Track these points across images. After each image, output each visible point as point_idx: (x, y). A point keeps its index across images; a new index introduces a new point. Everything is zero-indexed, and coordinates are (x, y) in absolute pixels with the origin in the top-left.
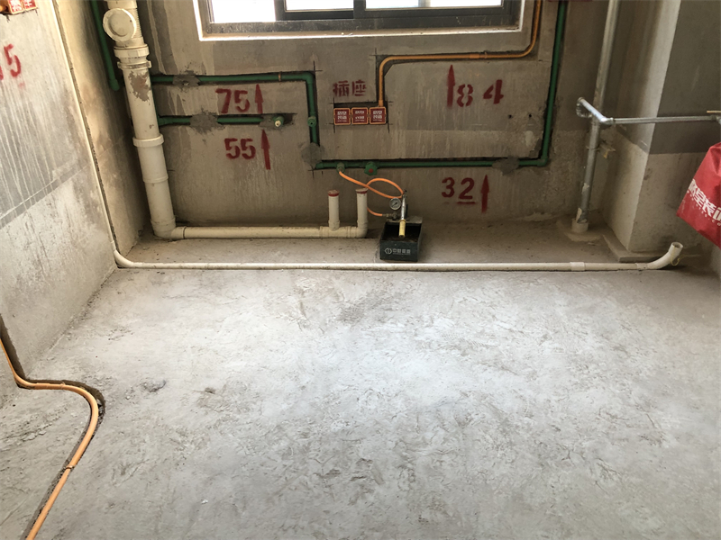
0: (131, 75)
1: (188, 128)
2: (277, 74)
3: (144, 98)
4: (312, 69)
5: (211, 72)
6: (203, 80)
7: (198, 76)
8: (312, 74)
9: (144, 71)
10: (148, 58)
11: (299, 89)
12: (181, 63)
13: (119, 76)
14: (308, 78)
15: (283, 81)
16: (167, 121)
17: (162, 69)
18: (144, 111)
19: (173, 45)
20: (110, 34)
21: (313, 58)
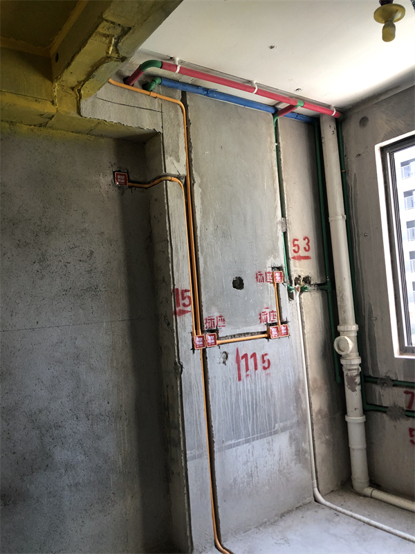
0: (347, 375)
1: (384, 415)
3: (354, 390)
5: (401, 378)
6: (396, 384)
7: (393, 380)
9: (355, 373)
12: (383, 371)
17: (371, 373)
19: (378, 359)
20: (337, 350)
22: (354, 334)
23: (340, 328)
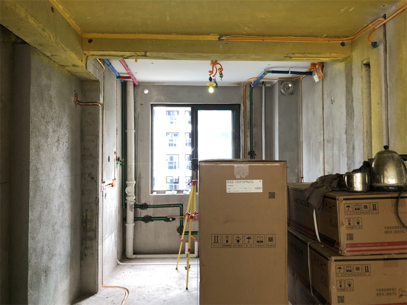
0: (130, 204)
1: (142, 222)
2: (171, 205)
3: (132, 211)
4: (182, 203)
5: (152, 204)
6: (149, 207)
7: (148, 205)
8: (182, 205)
9: (133, 203)
10: (135, 200)
11: (178, 210)
12: (143, 202)
13: (126, 205)
14: (181, 206)
15: (173, 207)
16: (136, 219)
17: (137, 203)
18: (130, 215)
19: (142, 196)
20: (127, 193)
21: (183, 200)
22: (134, 185)
23: (127, 182)
